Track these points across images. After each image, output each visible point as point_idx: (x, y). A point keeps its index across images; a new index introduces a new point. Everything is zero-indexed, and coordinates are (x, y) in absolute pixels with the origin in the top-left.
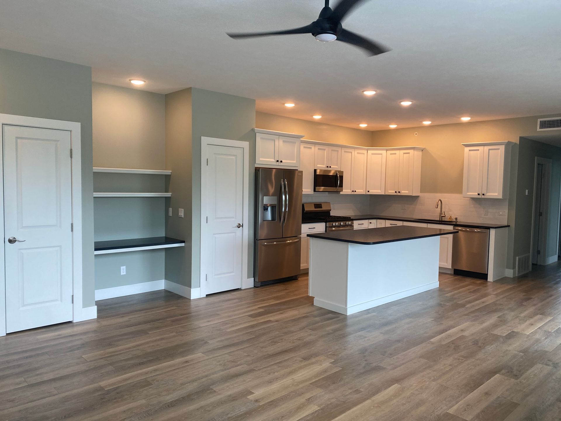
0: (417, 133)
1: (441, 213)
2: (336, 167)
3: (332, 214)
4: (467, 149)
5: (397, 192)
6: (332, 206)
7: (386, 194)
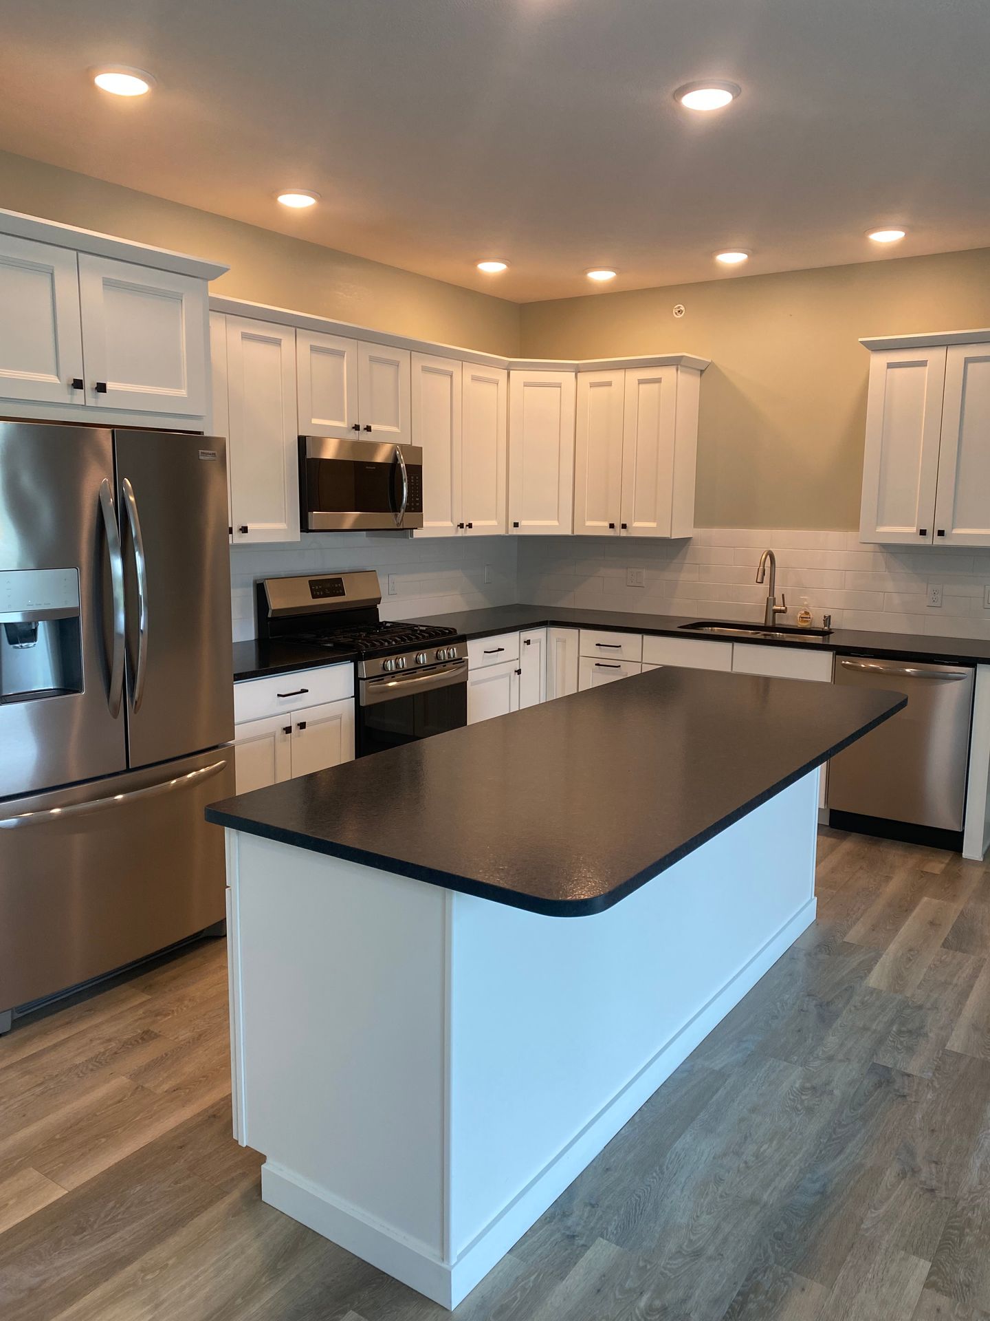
0: (683, 308)
1: (771, 601)
2: (394, 429)
3: (386, 614)
4: (879, 361)
5: (618, 525)
6: (383, 582)
7: (575, 534)
